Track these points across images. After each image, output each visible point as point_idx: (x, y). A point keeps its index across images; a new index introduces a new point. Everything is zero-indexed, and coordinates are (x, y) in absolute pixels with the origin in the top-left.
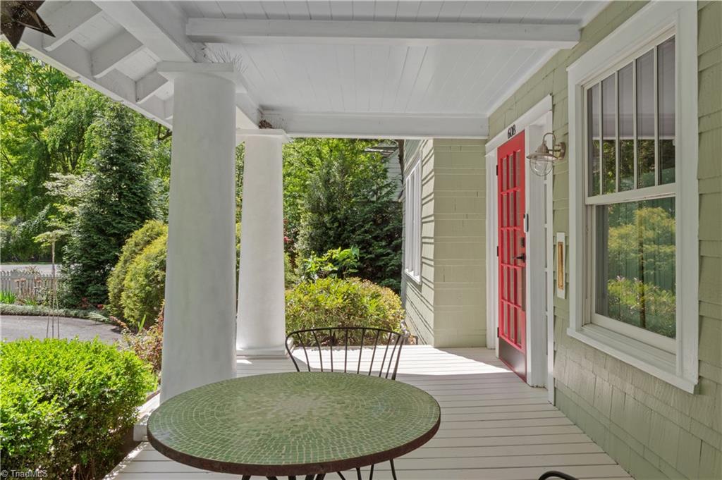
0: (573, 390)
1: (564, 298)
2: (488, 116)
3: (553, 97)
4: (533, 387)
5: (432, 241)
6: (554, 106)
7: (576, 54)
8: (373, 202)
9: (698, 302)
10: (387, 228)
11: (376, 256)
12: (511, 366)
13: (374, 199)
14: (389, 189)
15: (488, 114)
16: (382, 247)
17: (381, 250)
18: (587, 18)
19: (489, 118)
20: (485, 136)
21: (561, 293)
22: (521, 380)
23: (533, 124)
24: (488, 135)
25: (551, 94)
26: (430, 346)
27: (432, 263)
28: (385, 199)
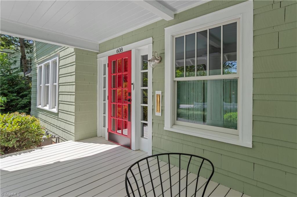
0: (167, 150)
1: (161, 115)
2: (99, 43)
3: (153, 38)
4: (135, 151)
5: (74, 94)
6: (153, 42)
7: (170, 24)
8: (8, 76)
9: (252, 116)
10: (17, 88)
11: (11, 100)
12: (118, 143)
13: (8, 74)
14: (17, 70)
15: (100, 42)
16: (14, 96)
17: (14, 97)
18: (179, 11)
19: (100, 44)
20: (98, 51)
21: (158, 114)
22: (127, 149)
23: (137, 48)
24: (99, 51)
25: (152, 37)
26: (71, 141)
27: (74, 104)
28: (15, 74)
